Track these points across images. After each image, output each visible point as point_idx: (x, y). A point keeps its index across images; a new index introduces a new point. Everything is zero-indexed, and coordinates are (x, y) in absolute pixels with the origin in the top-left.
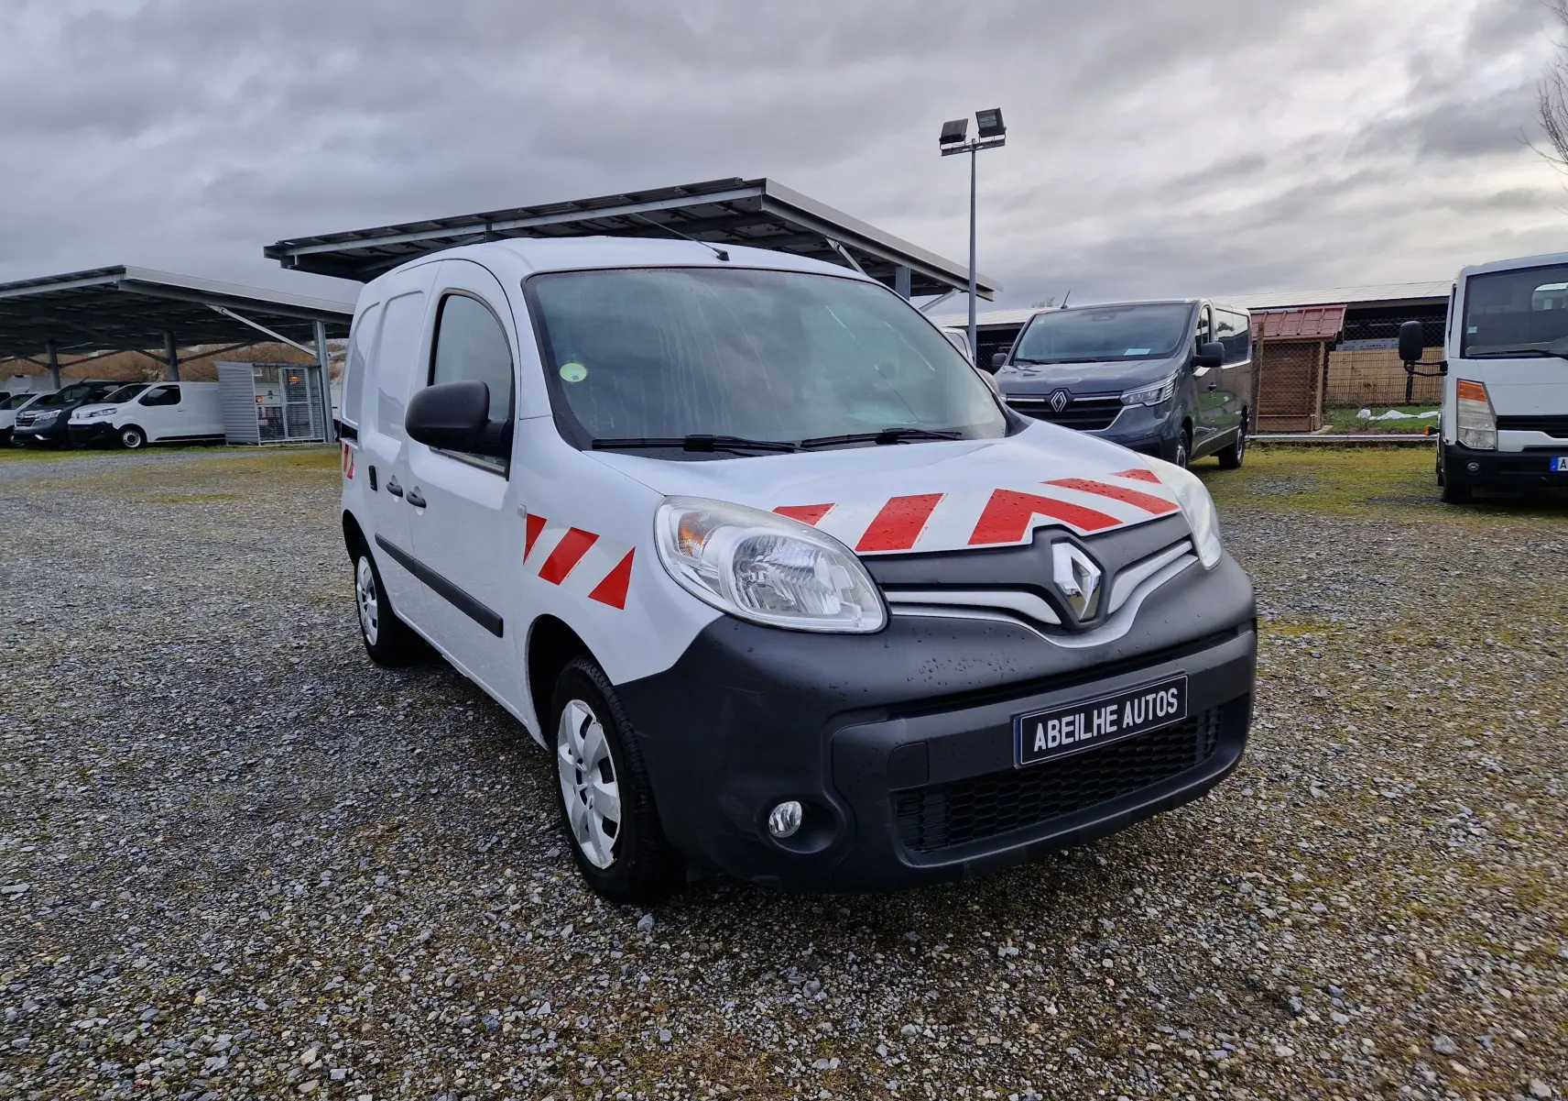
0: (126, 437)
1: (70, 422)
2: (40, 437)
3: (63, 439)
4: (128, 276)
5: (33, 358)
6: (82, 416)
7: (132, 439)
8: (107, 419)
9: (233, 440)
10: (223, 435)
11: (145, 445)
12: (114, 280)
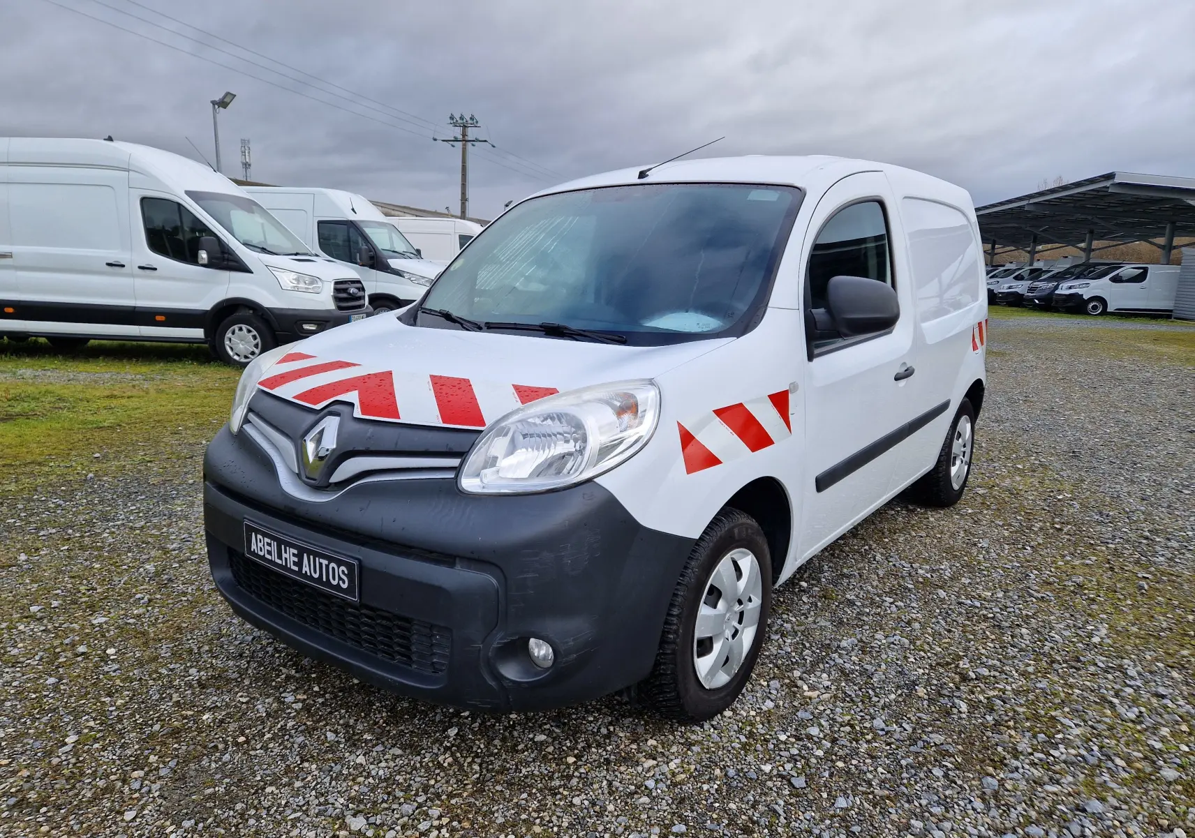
0: (1091, 305)
1: (1056, 292)
2: (1037, 301)
3: (1050, 304)
4: (1117, 180)
5: (1078, 245)
6: (1064, 289)
7: (1095, 308)
8: (1079, 291)
9: (1178, 315)
10: (1171, 311)
11: (1105, 313)
12: (1108, 184)
